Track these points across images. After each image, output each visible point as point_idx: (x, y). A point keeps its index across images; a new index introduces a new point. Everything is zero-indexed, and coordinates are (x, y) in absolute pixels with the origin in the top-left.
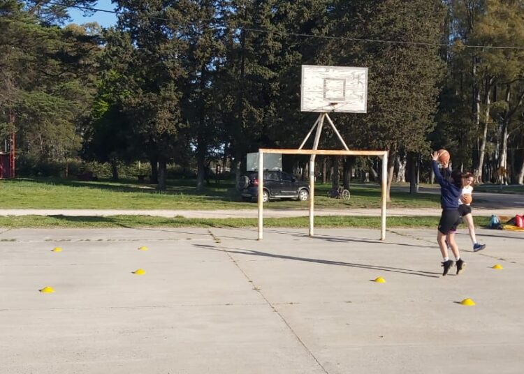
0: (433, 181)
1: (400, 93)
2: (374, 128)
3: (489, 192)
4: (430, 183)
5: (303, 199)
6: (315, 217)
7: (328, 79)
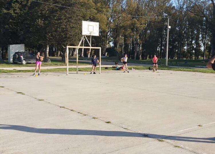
0: (59, 56)
3: (84, 60)
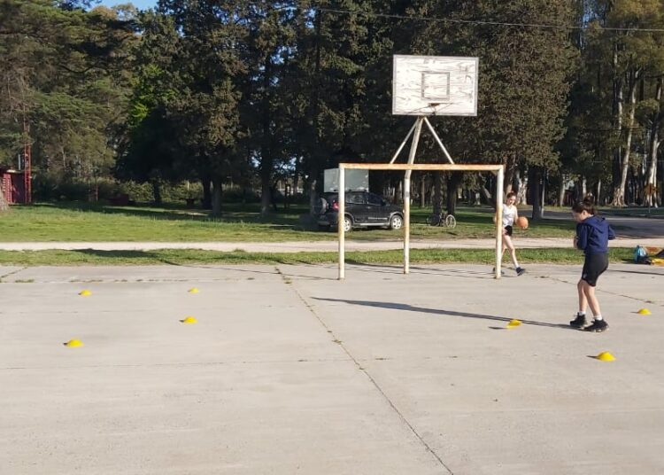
1: (519, 90)
2: (487, 135)
4: (559, 205)
5: (396, 228)
6: (411, 250)
7: (428, 72)
